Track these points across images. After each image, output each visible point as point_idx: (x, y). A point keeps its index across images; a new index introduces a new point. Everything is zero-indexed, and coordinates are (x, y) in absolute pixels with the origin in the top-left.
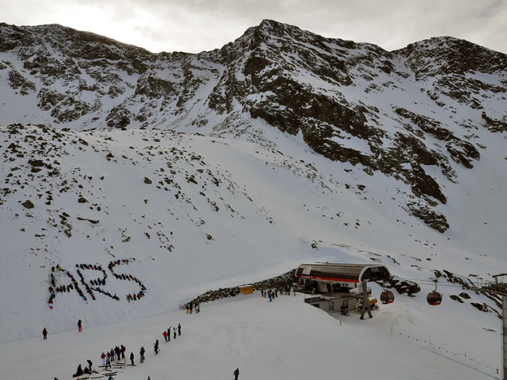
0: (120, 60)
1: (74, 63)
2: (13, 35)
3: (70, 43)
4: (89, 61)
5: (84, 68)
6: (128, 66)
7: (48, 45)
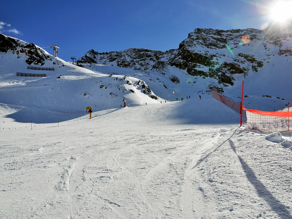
0: (151, 57)
1: (134, 61)
2: (116, 55)
3: (134, 54)
4: (139, 59)
5: (137, 62)
6: (154, 59)
7: (127, 57)
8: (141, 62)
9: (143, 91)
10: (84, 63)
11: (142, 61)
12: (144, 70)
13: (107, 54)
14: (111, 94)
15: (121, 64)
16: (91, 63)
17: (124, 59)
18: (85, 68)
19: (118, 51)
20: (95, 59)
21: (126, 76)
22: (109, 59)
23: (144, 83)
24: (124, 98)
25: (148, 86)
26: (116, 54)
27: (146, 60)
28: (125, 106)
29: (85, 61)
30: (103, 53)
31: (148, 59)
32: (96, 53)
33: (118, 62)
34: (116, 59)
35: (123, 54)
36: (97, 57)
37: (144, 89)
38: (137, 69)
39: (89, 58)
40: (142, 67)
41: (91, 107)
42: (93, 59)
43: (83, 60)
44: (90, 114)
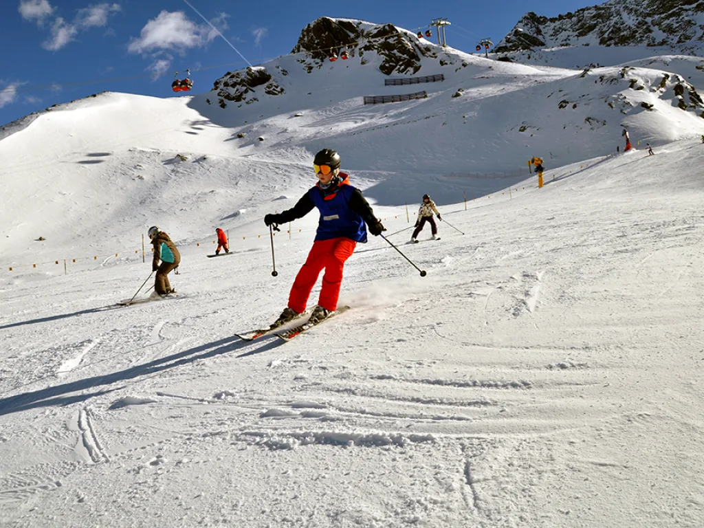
8: (667, 22)
9: (679, 102)
10: (514, 50)
11: (671, 19)
12: (678, 42)
13: (569, 18)
14: (588, 119)
15: (610, 39)
16: (531, 48)
17: (616, 23)
18: (517, 62)
19: (600, 5)
20: (540, 37)
21: (628, 67)
22: (578, 30)
23: (679, 79)
24: (623, 128)
25: (692, 87)
26: (595, 13)
27: (685, 14)
28: (628, 149)
29: (514, 46)
30: (560, 16)
31: (690, 10)
32: (542, 20)
33: (603, 33)
34: (595, 26)
35: (613, 9)
36: (543, 31)
37: (680, 97)
38: (656, 43)
39: (525, 35)
40: (671, 37)
41: (542, 158)
42: (534, 37)
43: (511, 44)
44: (540, 176)
